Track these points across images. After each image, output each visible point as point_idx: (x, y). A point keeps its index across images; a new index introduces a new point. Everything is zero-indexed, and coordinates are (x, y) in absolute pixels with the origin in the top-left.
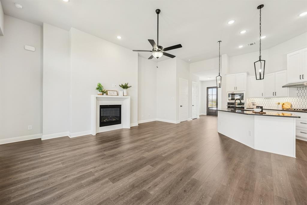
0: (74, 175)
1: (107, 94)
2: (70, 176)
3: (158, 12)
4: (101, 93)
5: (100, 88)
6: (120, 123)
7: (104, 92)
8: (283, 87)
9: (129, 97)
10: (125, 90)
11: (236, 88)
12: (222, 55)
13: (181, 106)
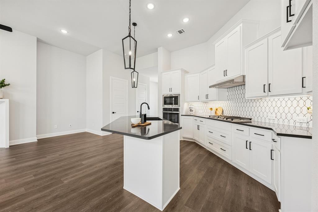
8: (210, 87)
11: (171, 90)
12: (159, 49)
13: (113, 113)
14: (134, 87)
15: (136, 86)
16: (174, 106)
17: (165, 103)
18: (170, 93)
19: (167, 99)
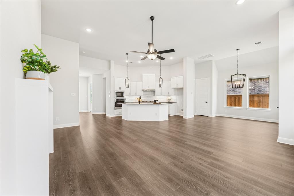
0: (219, 173)
2: (223, 175)
11: (120, 88)
16: (121, 98)
19: (117, 93)
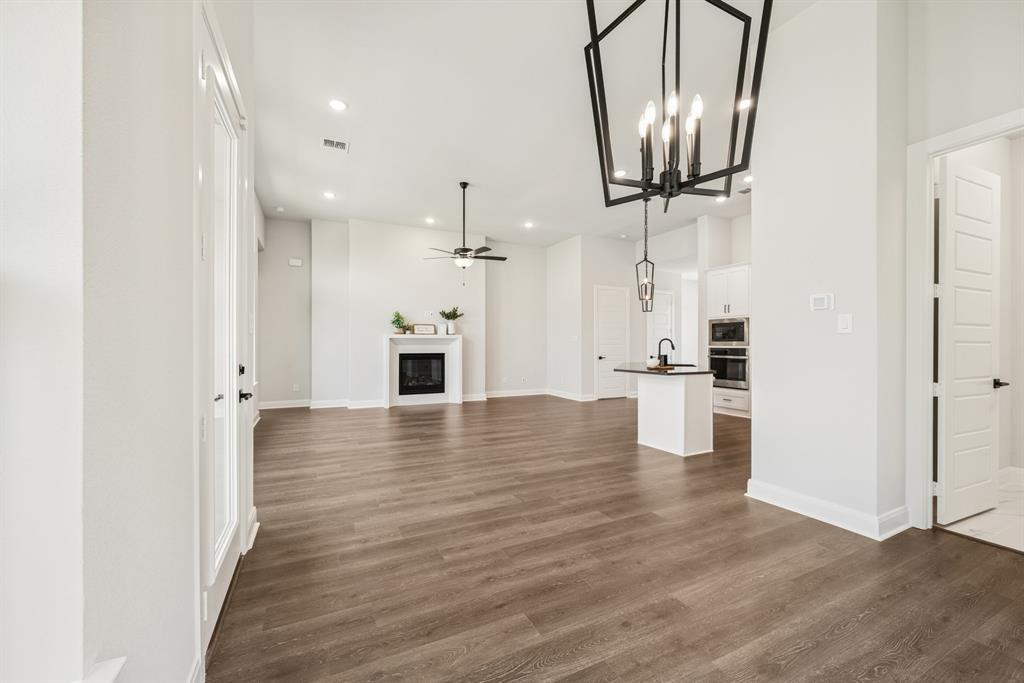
1: (413, 333)
3: (464, 185)
4: (401, 330)
5: (398, 321)
6: (443, 391)
7: (406, 329)
9: (460, 336)
10: (451, 323)
11: (727, 308)
12: (699, 219)
13: (600, 358)
14: (647, 311)
15: (649, 309)
16: (734, 345)
17: (714, 338)
18: (727, 314)
19: (717, 329)
